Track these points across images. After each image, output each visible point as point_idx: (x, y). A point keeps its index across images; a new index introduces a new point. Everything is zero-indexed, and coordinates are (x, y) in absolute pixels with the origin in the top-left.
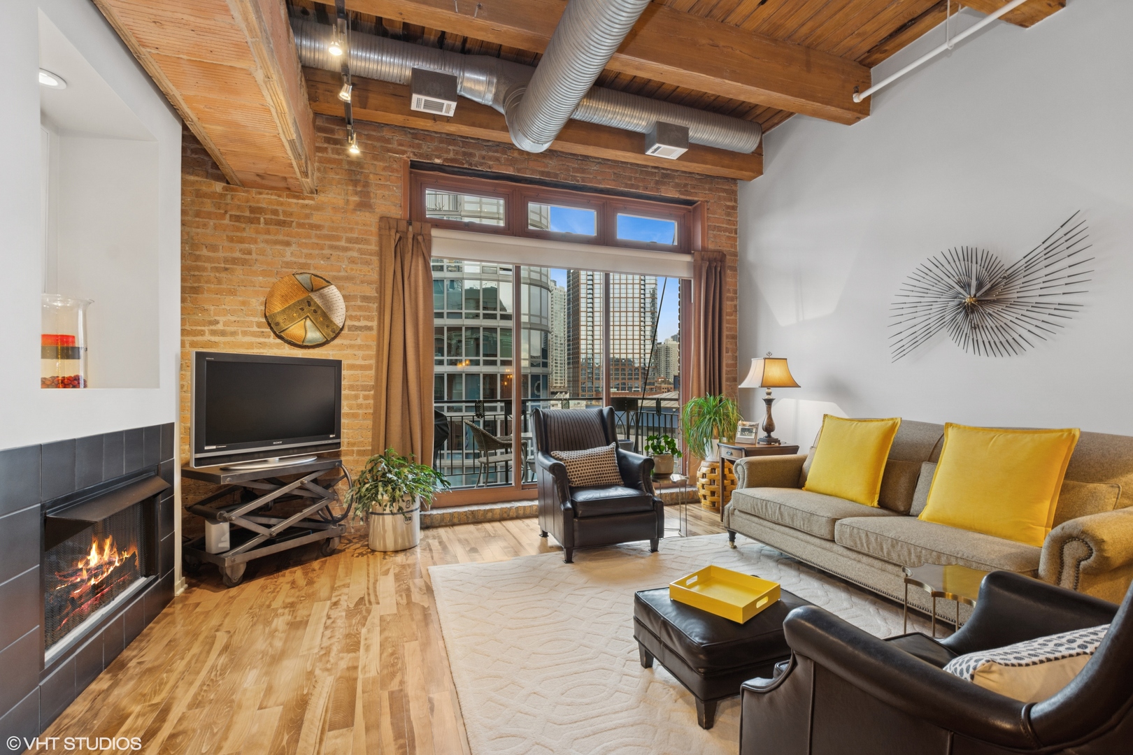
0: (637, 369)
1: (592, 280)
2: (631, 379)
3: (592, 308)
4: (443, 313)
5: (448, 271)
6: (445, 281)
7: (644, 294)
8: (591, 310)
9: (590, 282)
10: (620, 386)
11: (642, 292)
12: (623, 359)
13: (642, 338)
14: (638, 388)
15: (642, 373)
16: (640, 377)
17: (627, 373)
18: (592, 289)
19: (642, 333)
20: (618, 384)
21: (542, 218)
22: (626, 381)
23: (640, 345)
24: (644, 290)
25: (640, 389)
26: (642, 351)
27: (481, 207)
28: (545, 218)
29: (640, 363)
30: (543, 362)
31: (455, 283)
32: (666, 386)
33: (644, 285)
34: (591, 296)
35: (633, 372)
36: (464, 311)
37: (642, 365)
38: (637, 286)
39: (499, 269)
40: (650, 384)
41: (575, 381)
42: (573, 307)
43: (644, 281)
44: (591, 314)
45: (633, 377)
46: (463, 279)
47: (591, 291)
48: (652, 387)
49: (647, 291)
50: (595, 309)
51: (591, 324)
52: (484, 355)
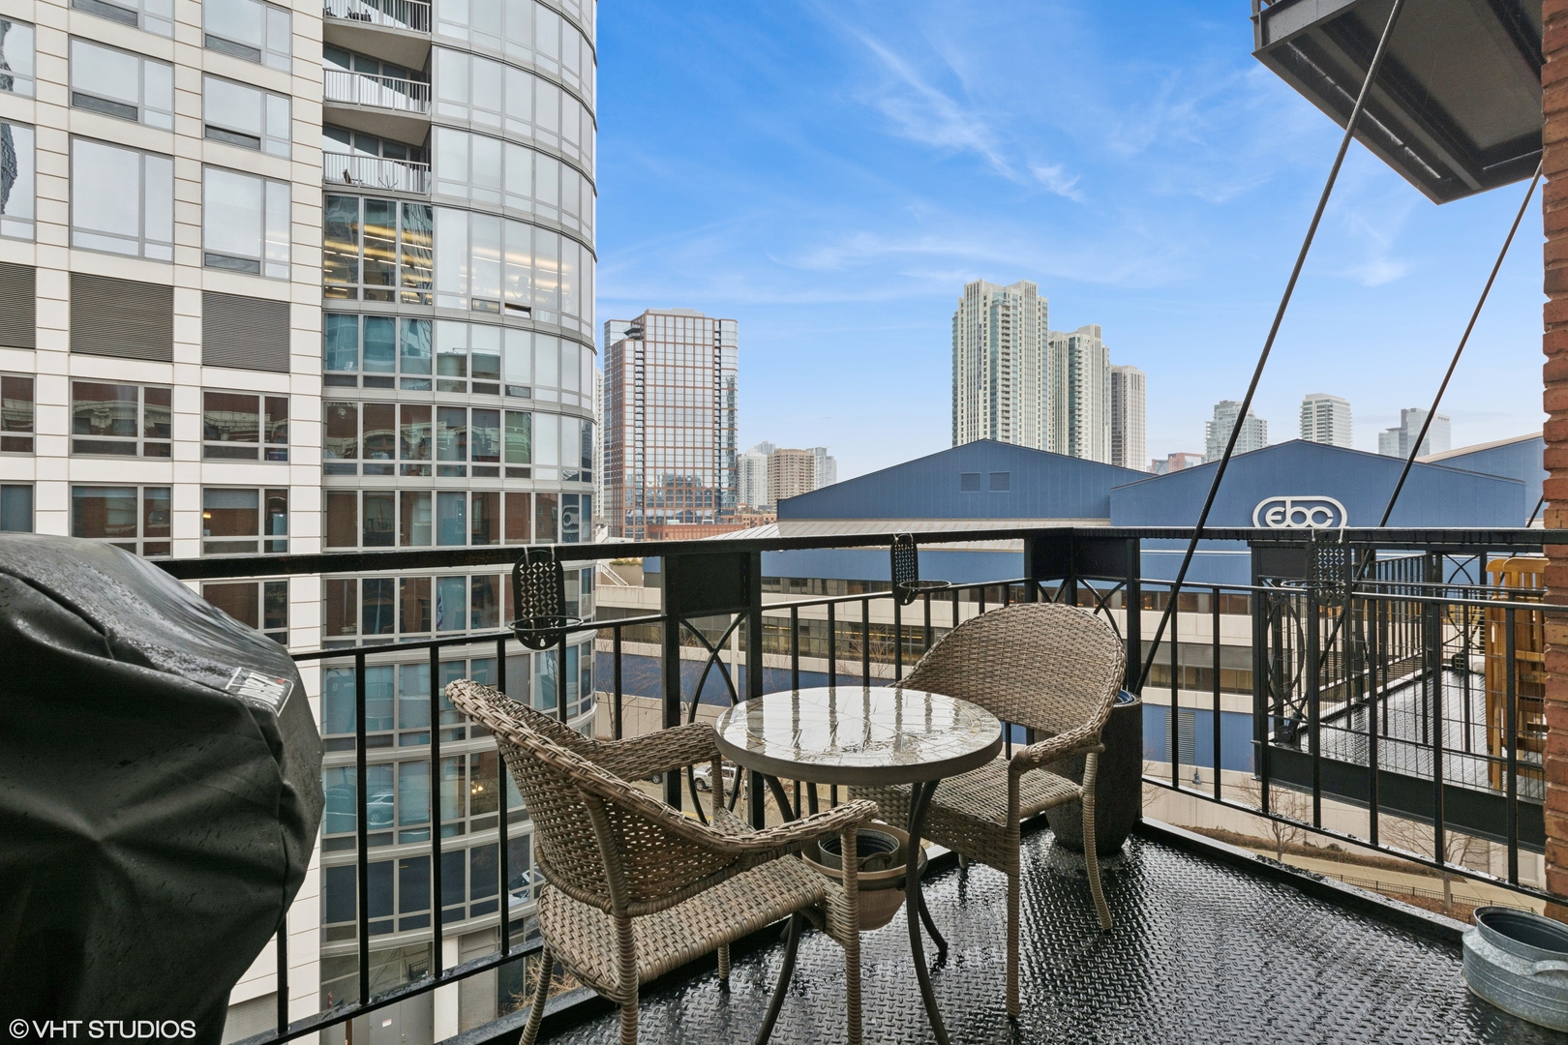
0: (709, 490)
1: (643, 359)
2: (701, 505)
3: (643, 400)
4: (393, 379)
5: (403, 302)
6: (398, 319)
7: (720, 384)
8: (640, 403)
9: (640, 362)
10: (684, 516)
11: (717, 380)
12: (689, 477)
13: (717, 446)
14: (710, 518)
15: (716, 496)
16: (713, 502)
17: (694, 496)
18: (643, 373)
19: (717, 439)
20: (681, 513)
21: (583, 226)
22: (692, 510)
23: (714, 456)
24: (720, 377)
25: (713, 520)
26: (717, 466)
27: (470, 191)
28: (587, 226)
29: (714, 482)
30: (583, 473)
31: (418, 325)
32: (749, 515)
33: (720, 371)
34: (640, 383)
35: (704, 496)
36: (435, 377)
37: (717, 485)
38: (709, 372)
39: (503, 305)
40: (727, 512)
41: (617, 509)
42: (614, 397)
43: (720, 364)
44: (640, 410)
45: (703, 502)
46: (434, 317)
47: (640, 376)
48: (731, 517)
49: (723, 379)
50: (648, 403)
51: (640, 423)
52: (475, 458)
